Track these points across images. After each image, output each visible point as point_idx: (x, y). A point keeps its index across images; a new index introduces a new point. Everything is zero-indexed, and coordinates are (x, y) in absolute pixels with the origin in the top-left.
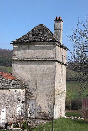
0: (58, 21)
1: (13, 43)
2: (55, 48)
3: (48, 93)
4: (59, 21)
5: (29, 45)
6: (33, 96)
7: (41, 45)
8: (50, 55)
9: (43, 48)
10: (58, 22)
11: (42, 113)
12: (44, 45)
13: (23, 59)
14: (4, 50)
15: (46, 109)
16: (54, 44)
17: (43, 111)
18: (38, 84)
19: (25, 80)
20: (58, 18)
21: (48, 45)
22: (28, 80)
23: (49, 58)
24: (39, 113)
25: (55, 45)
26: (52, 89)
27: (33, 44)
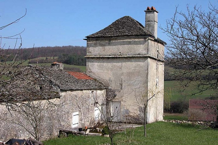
0: (151, 11)
1: (86, 38)
2: (146, 43)
3: (137, 94)
4: (153, 12)
5: (110, 40)
6: (117, 97)
7: (127, 40)
8: (140, 51)
9: (130, 43)
10: (150, 13)
11: (130, 116)
12: (131, 40)
13: (101, 56)
14: (76, 47)
15: (136, 112)
16: (145, 38)
17: (131, 114)
18: (123, 84)
19: (105, 80)
20: (150, 8)
21: (136, 40)
22: (109, 80)
23: (139, 54)
24: (126, 116)
25: (147, 39)
26: (143, 89)
27: (116, 39)
